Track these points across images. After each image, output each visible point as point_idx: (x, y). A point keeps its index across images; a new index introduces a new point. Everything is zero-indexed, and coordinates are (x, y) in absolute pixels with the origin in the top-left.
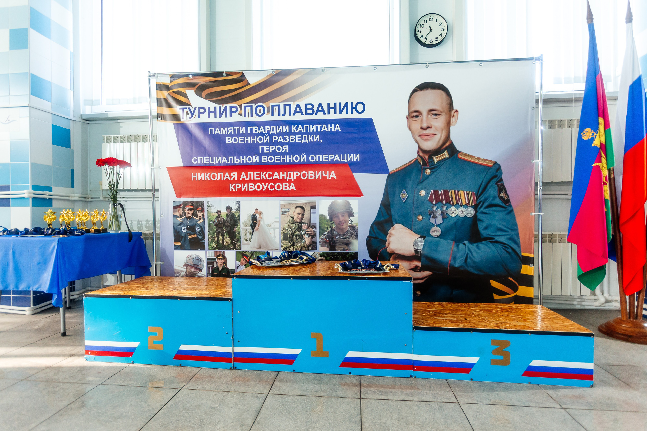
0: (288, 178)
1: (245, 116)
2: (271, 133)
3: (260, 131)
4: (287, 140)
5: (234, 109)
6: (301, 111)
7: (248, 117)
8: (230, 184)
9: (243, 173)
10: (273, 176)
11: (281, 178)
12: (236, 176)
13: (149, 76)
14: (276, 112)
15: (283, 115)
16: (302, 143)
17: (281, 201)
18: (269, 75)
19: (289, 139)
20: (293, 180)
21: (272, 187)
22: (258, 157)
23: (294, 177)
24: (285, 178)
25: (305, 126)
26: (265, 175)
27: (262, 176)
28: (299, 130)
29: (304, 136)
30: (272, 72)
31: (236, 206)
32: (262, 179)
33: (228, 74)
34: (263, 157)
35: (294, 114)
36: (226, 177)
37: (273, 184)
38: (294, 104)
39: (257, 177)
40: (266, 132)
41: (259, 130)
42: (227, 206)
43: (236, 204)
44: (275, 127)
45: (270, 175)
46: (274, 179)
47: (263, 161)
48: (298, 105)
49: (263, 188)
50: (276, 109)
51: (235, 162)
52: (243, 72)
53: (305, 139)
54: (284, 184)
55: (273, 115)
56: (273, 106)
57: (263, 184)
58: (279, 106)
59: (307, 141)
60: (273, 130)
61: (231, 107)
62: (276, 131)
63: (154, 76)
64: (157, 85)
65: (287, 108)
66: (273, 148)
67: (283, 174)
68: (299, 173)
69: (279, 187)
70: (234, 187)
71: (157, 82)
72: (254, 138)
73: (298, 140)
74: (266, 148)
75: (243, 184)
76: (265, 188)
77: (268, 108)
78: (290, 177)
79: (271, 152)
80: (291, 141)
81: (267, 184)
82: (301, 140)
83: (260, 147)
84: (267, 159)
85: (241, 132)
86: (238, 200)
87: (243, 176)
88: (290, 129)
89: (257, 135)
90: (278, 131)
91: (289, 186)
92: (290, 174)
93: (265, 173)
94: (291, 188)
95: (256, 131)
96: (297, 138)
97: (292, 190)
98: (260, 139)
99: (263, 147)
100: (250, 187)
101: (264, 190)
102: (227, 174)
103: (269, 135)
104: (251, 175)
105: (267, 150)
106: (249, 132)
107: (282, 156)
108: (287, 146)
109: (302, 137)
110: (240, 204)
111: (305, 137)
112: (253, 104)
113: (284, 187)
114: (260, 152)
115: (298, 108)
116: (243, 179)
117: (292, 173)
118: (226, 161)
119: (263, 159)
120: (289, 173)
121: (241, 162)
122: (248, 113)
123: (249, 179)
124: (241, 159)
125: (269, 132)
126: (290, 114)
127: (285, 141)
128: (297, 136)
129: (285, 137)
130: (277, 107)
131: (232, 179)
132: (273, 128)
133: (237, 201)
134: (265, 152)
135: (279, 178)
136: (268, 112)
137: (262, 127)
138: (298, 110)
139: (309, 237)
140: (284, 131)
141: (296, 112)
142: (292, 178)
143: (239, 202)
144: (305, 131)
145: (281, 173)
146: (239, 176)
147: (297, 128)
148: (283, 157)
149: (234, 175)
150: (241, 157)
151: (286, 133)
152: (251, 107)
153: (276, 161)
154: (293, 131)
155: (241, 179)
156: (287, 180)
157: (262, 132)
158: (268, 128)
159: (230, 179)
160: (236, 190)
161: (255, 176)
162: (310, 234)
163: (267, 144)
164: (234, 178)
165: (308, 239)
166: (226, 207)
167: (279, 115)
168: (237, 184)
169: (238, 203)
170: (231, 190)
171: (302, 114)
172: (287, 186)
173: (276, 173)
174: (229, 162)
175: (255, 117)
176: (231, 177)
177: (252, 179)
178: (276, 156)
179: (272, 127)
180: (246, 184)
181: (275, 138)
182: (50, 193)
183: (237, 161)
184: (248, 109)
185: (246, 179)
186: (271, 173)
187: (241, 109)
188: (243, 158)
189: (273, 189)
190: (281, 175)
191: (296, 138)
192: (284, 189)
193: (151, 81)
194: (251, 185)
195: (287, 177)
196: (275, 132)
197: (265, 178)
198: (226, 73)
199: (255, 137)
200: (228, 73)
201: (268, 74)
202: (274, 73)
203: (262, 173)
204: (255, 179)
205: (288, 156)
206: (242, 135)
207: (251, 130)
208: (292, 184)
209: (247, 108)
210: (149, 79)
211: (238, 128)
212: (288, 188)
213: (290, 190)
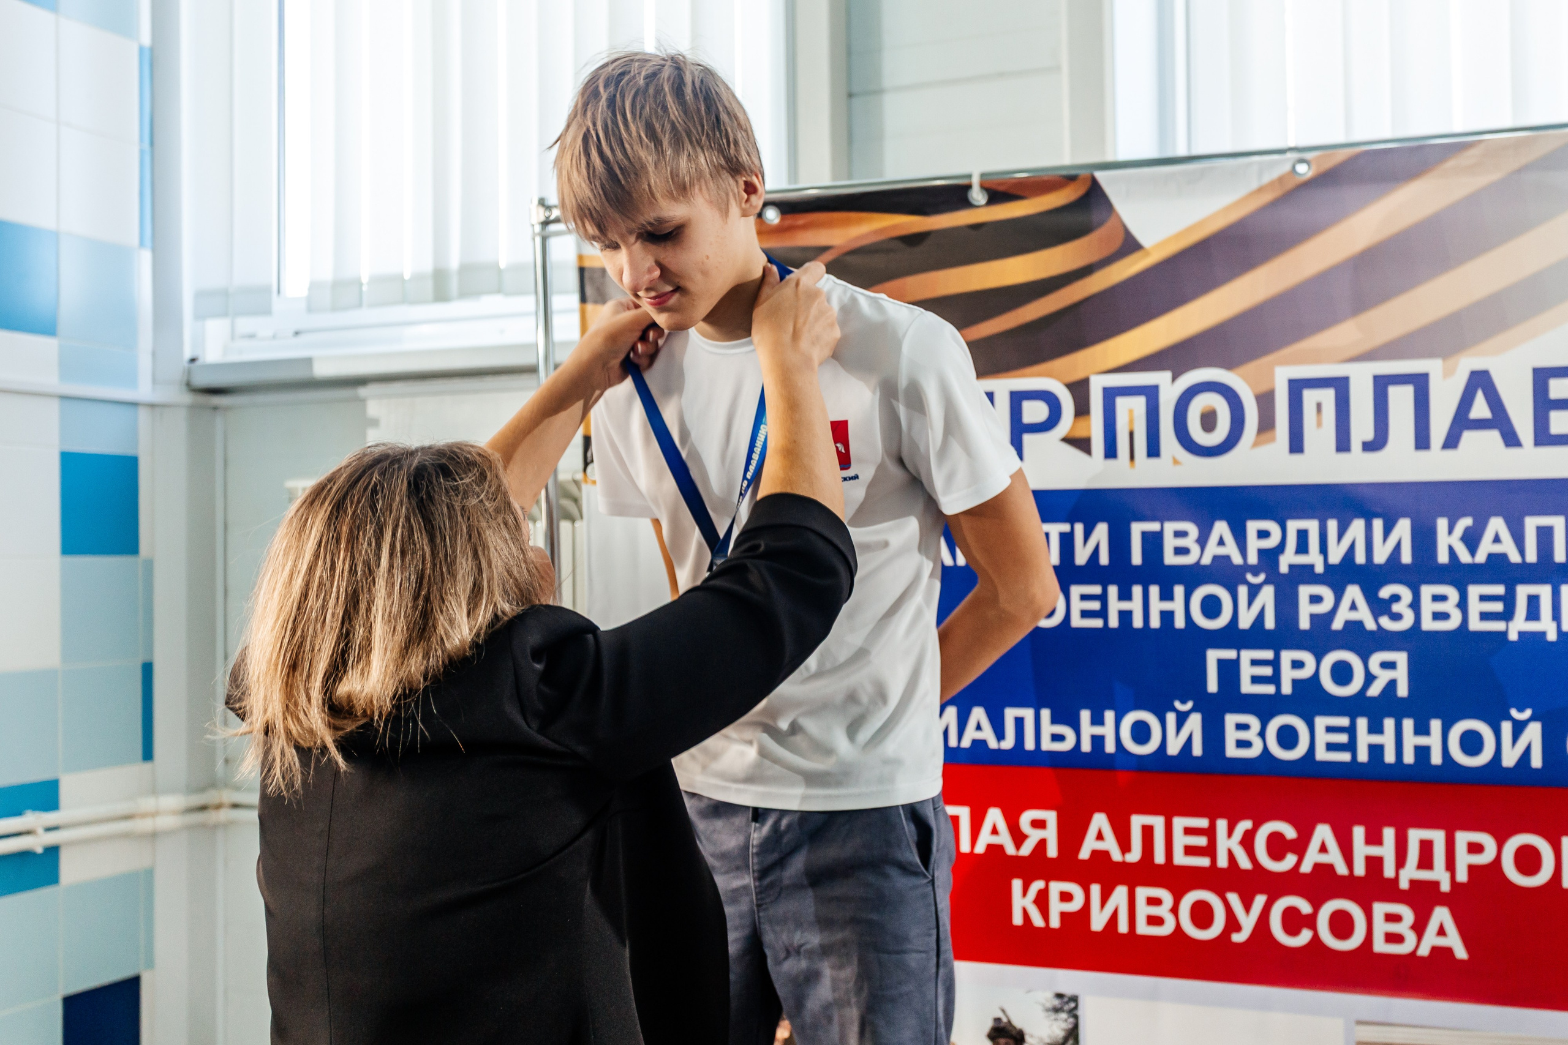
0: (1410, 872)
1: (1111, 452)
2: (1284, 569)
3: (1212, 549)
4: (1397, 617)
5: (1035, 412)
6: (1500, 421)
7: (1132, 457)
8: (1017, 884)
9: (1100, 821)
10: (1300, 847)
11: (1360, 870)
12: (1051, 835)
13: (546, 223)
14: (1319, 424)
15: (1368, 447)
16: (1513, 636)
17: (1359, 1023)
18: (1272, 184)
19: (1415, 605)
20: (1445, 887)
21: (1293, 921)
22: (1195, 722)
23: (1451, 865)
24: (1389, 871)
25: (1531, 524)
26: (1248, 841)
27: (1228, 843)
28: (1486, 547)
29: (1523, 592)
30: (1287, 168)
31: (1058, 1027)
32: (1222, 862)
33: (1001, 188)
34: (1231, 720)
35: (1451, 442)
36: (985, 839)
37: (1305, 907)
38: (1448, 373)
39: (1190, 851)
40: (1253, 559)
41: (1202, 541)
42: (997, 1020)
43: (1056, 1010)
44: (1312, 526)
45: (1277, 846)
46: (1306, 867)
47: (1232, 751)
48: (1480, 381)
49: (1233, 924)
50: (1319, 406)
51: (1047, 745)
52: (1100, 175)
53: (1533, 614)
54: (1380, 909)
55: (1296, 445)
56: (1297, 388)
57: (1233, 898)
58: (1341, 386)
59: (1546, 626)
60: (1302, 547)
61: (1017, 399)
62: (1324, 549)
64: (582, 271)
65: (1401, 398)
66: (1297, 665)
67: (1373, 838)
68: (1487, 840)
69: (1342, 925)
70: (1042, 900)
71: (580, 258)
72: (1167, 595)
73: (1485, 616)
74: (1255, 663)
75: (1095, 889)
76: (1248, 922)
77: (1266, 401)
78: (1426, 861)
79: (1287, 689)
80: (1428, 624)
81: (1260, 900)
82: (1507, 615)
83: (1213, 656)
84: (1262, 734)
85: (1081, 557)
86: (1068, 991)
87: (1100, 837)
88: (1424, 539)
89: (1192, 577)
90: (1336, 555)
91: (1419, 928)
92: (1426, 847)
93: (1245, 825)
94: (1431, 939)
95: (1181, 551)
96: (1475, 607)
97: (1442, 954)
98: (1211, 607)
99: (1231, 654)
100: (1143, 910)
101: (1238, 938)
102: (994, 816)
103: (1273, 577)
104: (1148, 831)
105: (1256, 680)
106: (1137, 559)
107: (1362, 723)
108: (1401, 658)
109: (1509, 600)
110: (1076, 1017)
111: (1533, 601)
112: (1160, 378)
113: (1381, 927)
114: (1212, 686)
115: (1480, 400)
116: (1100, 856)
117: (1438, 837)
118: (988, 734)
119: (1231, 736)
120: (1415, 836)
121: (1086, 747)
122: (1131, 434)
123: (1135, 855)
124: (1088, 730)
125: (1270, 557)
126: (1422, 441)
127: (1386, 622)
128: (1475, 591)
129: (1385, 592)
130: (1328, 396)
131: (1026, 850)
132: (1303, 535)
133: (1059, 996)
134: (1247, 687)
135: (1342, 869)
136: (1266, 424)
137: (1221, 528)
138: (1480, 409)
140: (1381, 556)
141: (1462, 422)
142: (1439, 874)
143: (1074, 999)
144: (1532, 557)
145: (1359, 833)
146: (1071, 834)
147: (1472, 540)
148: (1376, 728)
149: (1039, 824)
150: (1085, 715)
151: (1393, 570)
152: (1151, 393)
153: (1322, 754)
154: (1443, 557)
155: (1084, 854)
156: (1404, 885)
157: (1221, 561)
158: (1263, 534)
159: (1010, 850)
160: (1055, 922)
161: (1180, 840)
163: (1256, 636)
164: (1042, 843)
166: (989, 1025)
167: (1343, 444)
168: (1056, 888)
169: (1067, 1004)
170: (1018, 920)
171: (1511, 439)
172: (1403, 928)
173: (1323, 833)
174: (1008, 743)
175: (1176, 462)
176: (1019, 838)
177: (1160, 858)
178: (1321, 722)
179: (1293, 526)
180: (1120, 894)
181: (1316, 599)
182: (51, 818)
183: (1057, 738)
184: (1131, 412)
185: (1116, 856)
186: (1290, 832)
187: (1082, 410)
188: (1097, 720)
189: (1305, 936)
190: (1361, 850)
191: (1463, 605)
192: (1380, 946)
193: (553, 243)
194: (1154, 901)
195: (1401, 860)
196: (1314, 558)
197: (1245, 863)
198: (984, 187)
199: (1179, 591)
200: (1000, 184)
201: (1267, 179)
202: (1302, 168)
203: (1222, 825)
204: (1180, 859)
205: (1408, 724)
206: (1092, 572)
207: (1153, 543)
208: (1441, 915)
209: (1123, 404)
210: (544, 239)
211: (1065, 527)
212: (1411, 938)
213: (1424, 951)
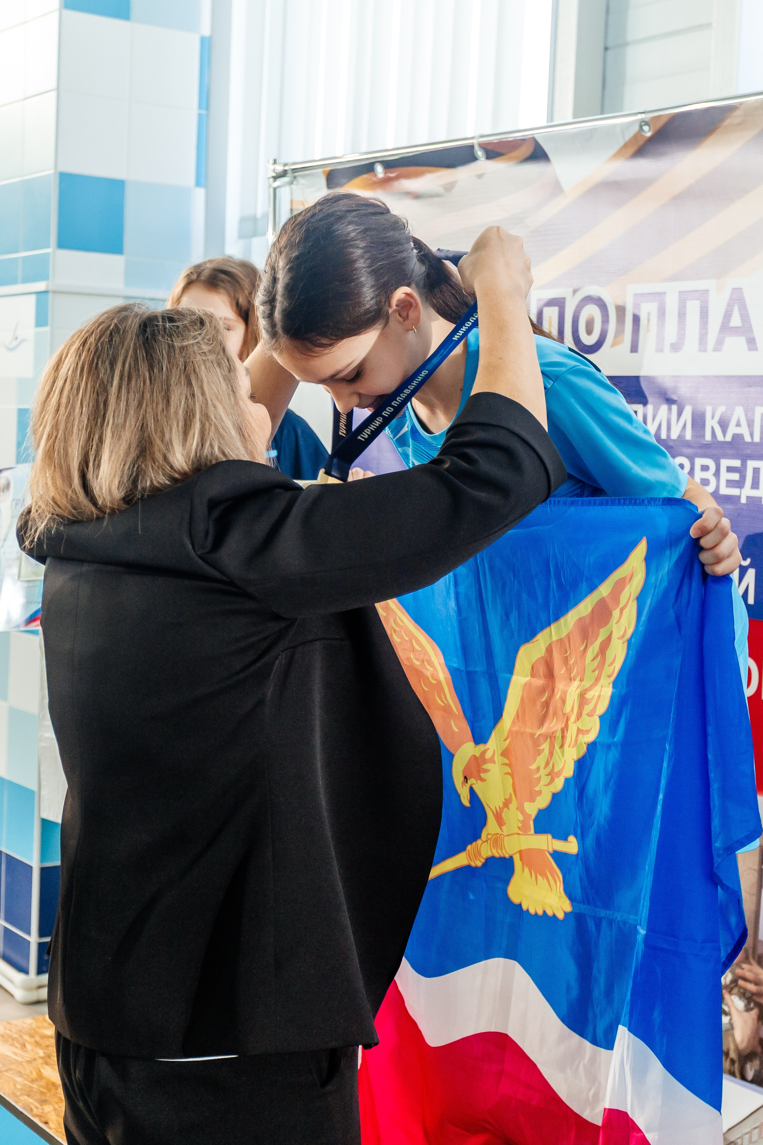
6: (746, 329)
13: (275, 178)
14: (649, 330)
16: (744, 500)
18: (629, 142)
28: (732, 429)
30: (638, 127)
33: (489, 148)
35: (719, 346)
38: (721, 291)
48: (737, 297)
50: (650, 314)
53: (754, 484)
55: (635, 346)
56: (638, 300)
58: (662, 299)
59: (761, 493)
63: (284, 174)
65: (694, 309)
73: (728, 483)
77: (621, 313)
82: (740, 484)
88: (699, 422)
96: (725, 476)
109: (742, 471)
111: (756, 471)
115: (736, 311)
126: (703, 345)
128: (724, 463)
130: (654, 307)
138: (736, 321)
139: (748, 1009)
140: (675, 433)
141: (726, 329)
144: (757, 438)
147: (724, 424)
151: (682, 445)
152: (561, 303)
154: (708, 437)
162: (753, 994)
165: (745, 1022)
167: (660, 346)
171: (752, 344)
191: (717, 474)
198: (481, 146)
200: (490, 144)
201: (627, 138)
202: (646, 128)
210: (275, 189)
